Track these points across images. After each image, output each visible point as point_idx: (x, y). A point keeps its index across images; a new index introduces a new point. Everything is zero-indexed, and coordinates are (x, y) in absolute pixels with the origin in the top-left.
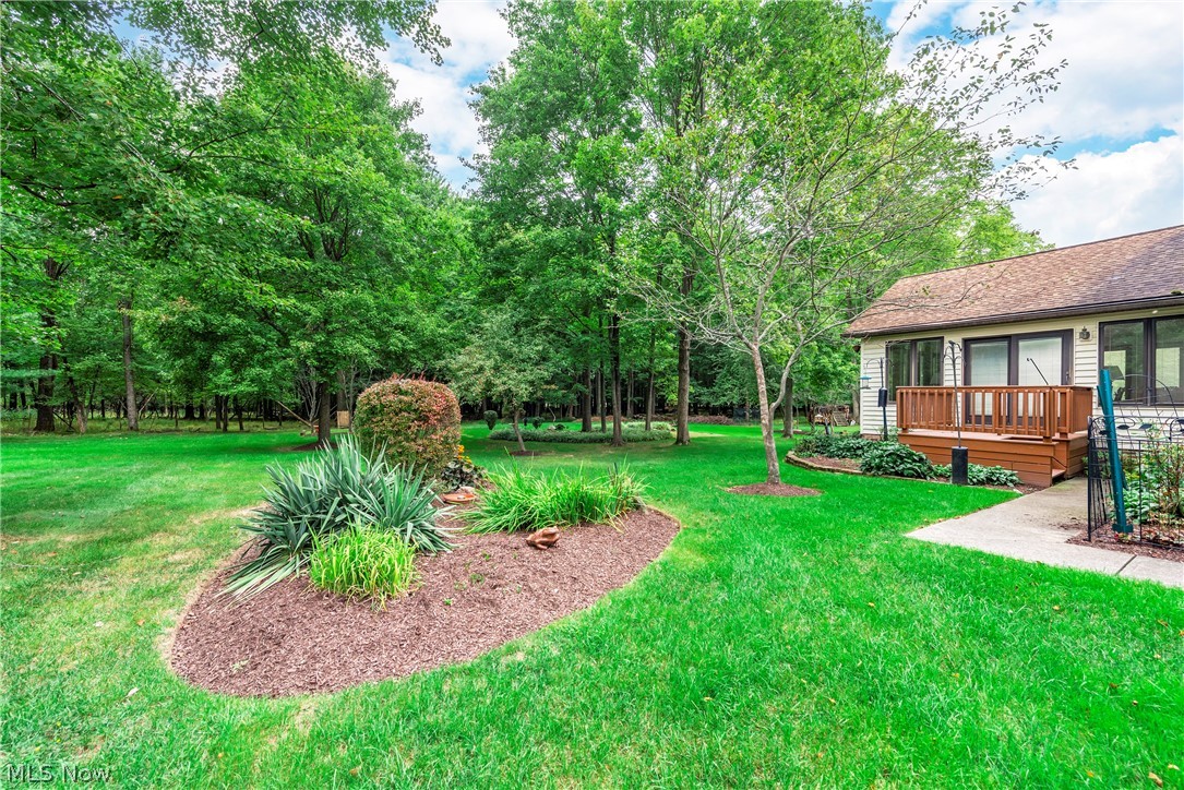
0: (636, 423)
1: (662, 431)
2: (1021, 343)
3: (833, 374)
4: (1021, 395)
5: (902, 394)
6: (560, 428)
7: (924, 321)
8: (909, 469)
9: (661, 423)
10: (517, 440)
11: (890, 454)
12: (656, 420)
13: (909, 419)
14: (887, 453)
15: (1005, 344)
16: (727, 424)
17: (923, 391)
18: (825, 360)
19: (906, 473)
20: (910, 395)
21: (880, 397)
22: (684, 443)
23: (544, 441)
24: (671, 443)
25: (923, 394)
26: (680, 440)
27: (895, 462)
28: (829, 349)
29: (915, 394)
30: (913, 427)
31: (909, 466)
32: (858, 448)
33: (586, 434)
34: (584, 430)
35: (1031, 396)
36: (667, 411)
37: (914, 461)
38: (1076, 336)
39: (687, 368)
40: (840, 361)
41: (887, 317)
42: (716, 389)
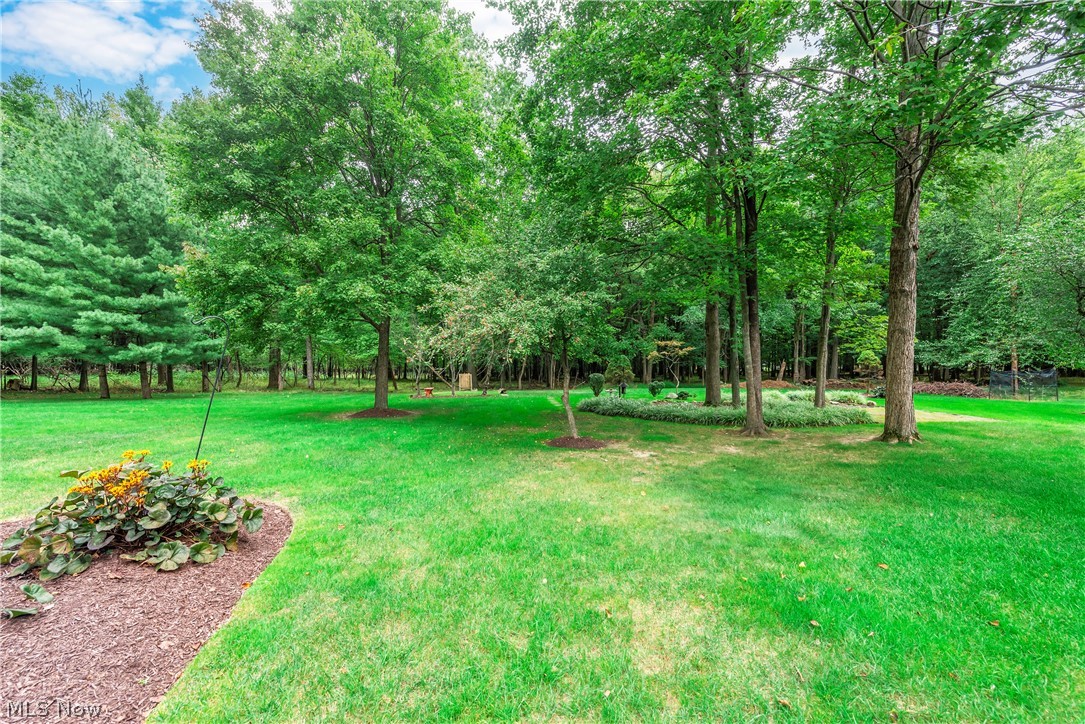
0: (801, 393)
1: (849, 409)
6: (682, 396)
9: (848, 394)
10: (565, 416)
12: (840, 387)
16: (975, 395)
22: (903, 441)
23: (640, 417)
24: (870, 435)
26: (891, 432)
33: (710, 410)
34: (708, 403)
36: (858, 374)
39: (911, 286)
42: (949, 341)
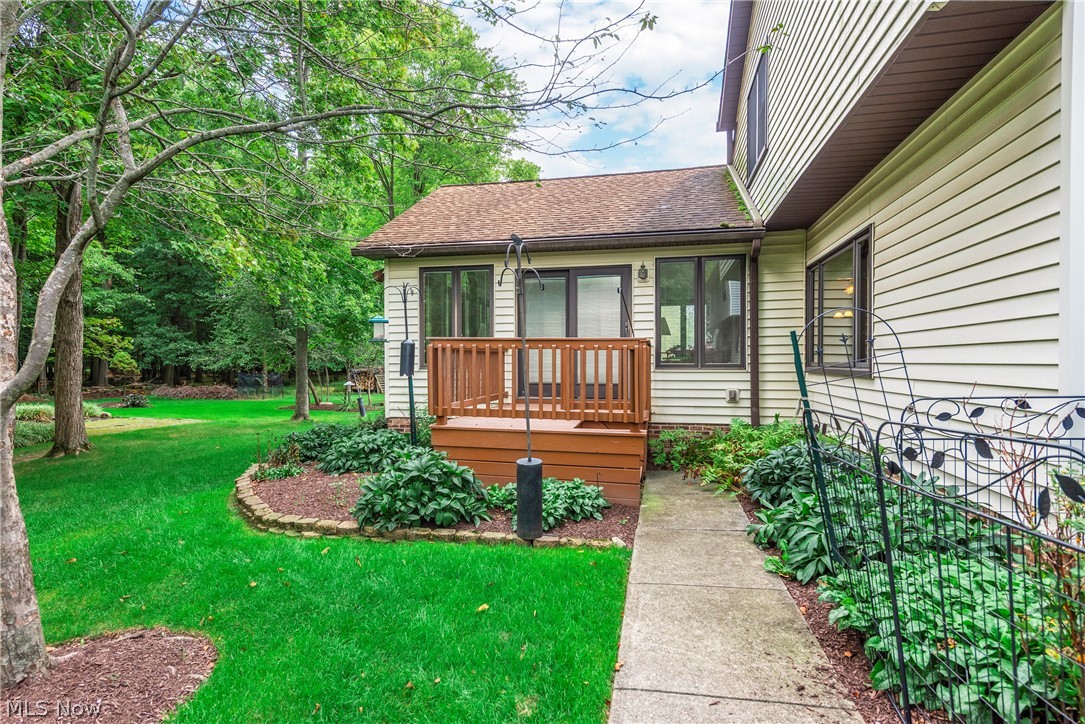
2: (580, 281)
3: (363, 322)
4: (590, 354)
5: (435, 350)
7: (469, 238)
8: (445, 510)
11: (412, 480)
13: (447, 400)
14: (406, 477)
15: (562, 280)
16: (229, 397)
17: (468, 346)
18: (351, 302)
19: (439, 518)
20: (448, 352)
21: (403, 356)
25: (468, 352)
27: (419, 497)
28: (358, 287)
29: (455, 351)
30: (454, 412)
31: (445, 502)
32: (373, 451)
35: (603, 354)
37: (454, 488)
38: (635, 274)
40: (372, 305)
41: (422, 229)
